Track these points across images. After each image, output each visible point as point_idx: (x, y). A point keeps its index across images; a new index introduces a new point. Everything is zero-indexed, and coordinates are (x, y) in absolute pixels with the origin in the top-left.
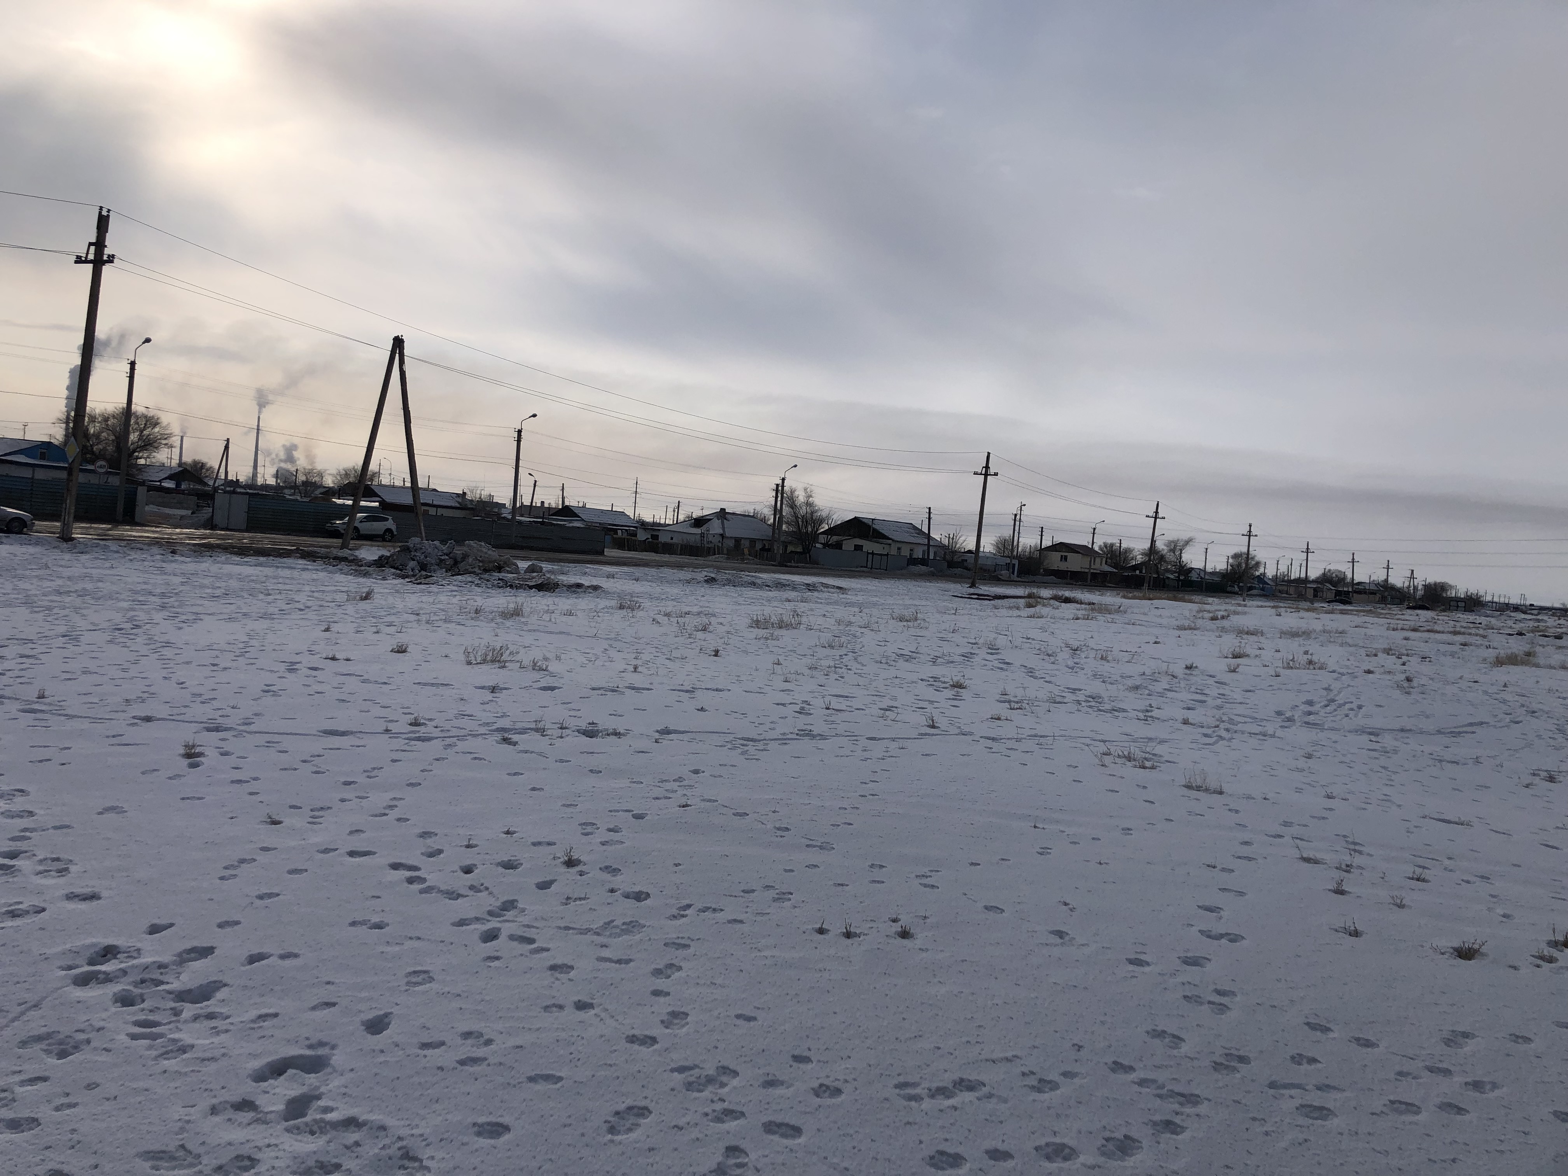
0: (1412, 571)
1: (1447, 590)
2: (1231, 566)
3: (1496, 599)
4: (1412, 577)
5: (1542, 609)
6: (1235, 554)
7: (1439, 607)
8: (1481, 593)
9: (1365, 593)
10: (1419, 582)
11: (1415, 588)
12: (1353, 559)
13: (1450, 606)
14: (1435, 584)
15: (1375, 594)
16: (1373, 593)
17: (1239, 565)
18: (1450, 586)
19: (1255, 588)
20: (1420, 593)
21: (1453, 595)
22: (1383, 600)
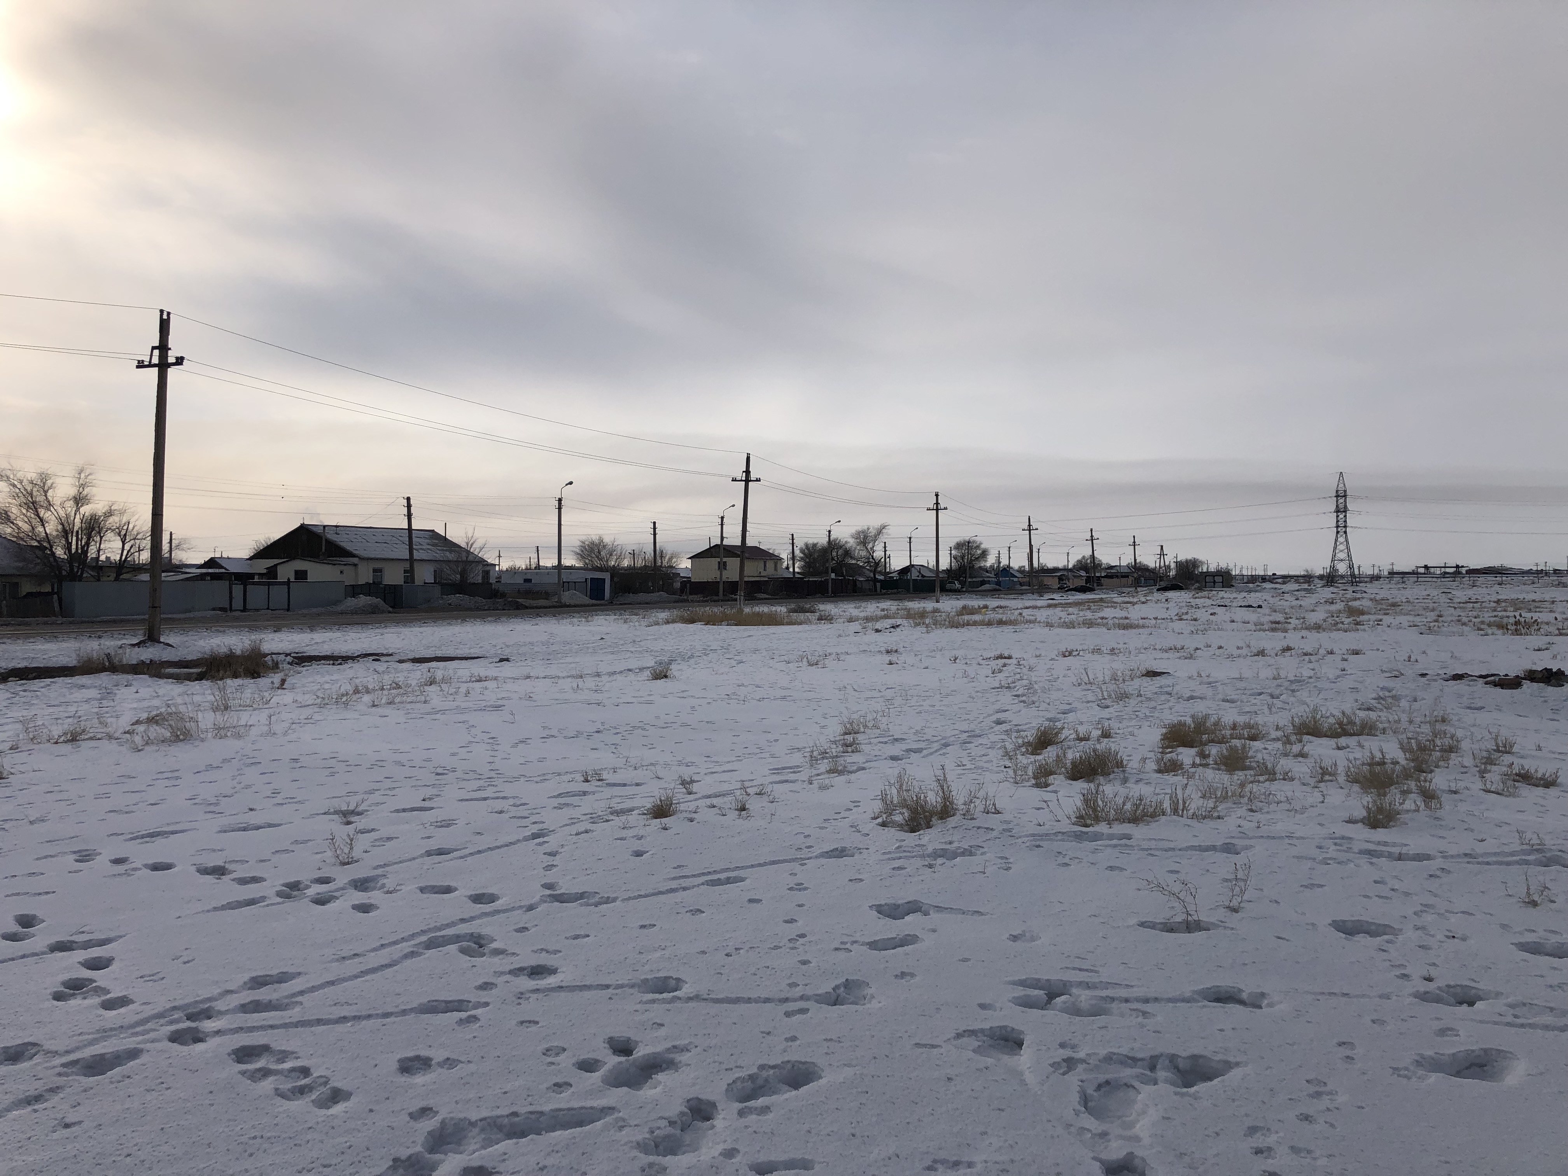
0: (1162, 547)
1: (1198, 567)
3: (1245, 573)
4: (1162, 554)
5: (1286, 578)
7: (1193, 585)
9: (1117, 577)
10: (1170, 560)
11: (1168, 567)
12: (1092, 536)
13: (1206, 582)
14: (1187, 561)
15: (1128, 577)
16: (1125, 576)
18: (1201, 562)
19: (989, 582)
20: (1172, 573)
21: (1205, 570)
22: (1137, 584)
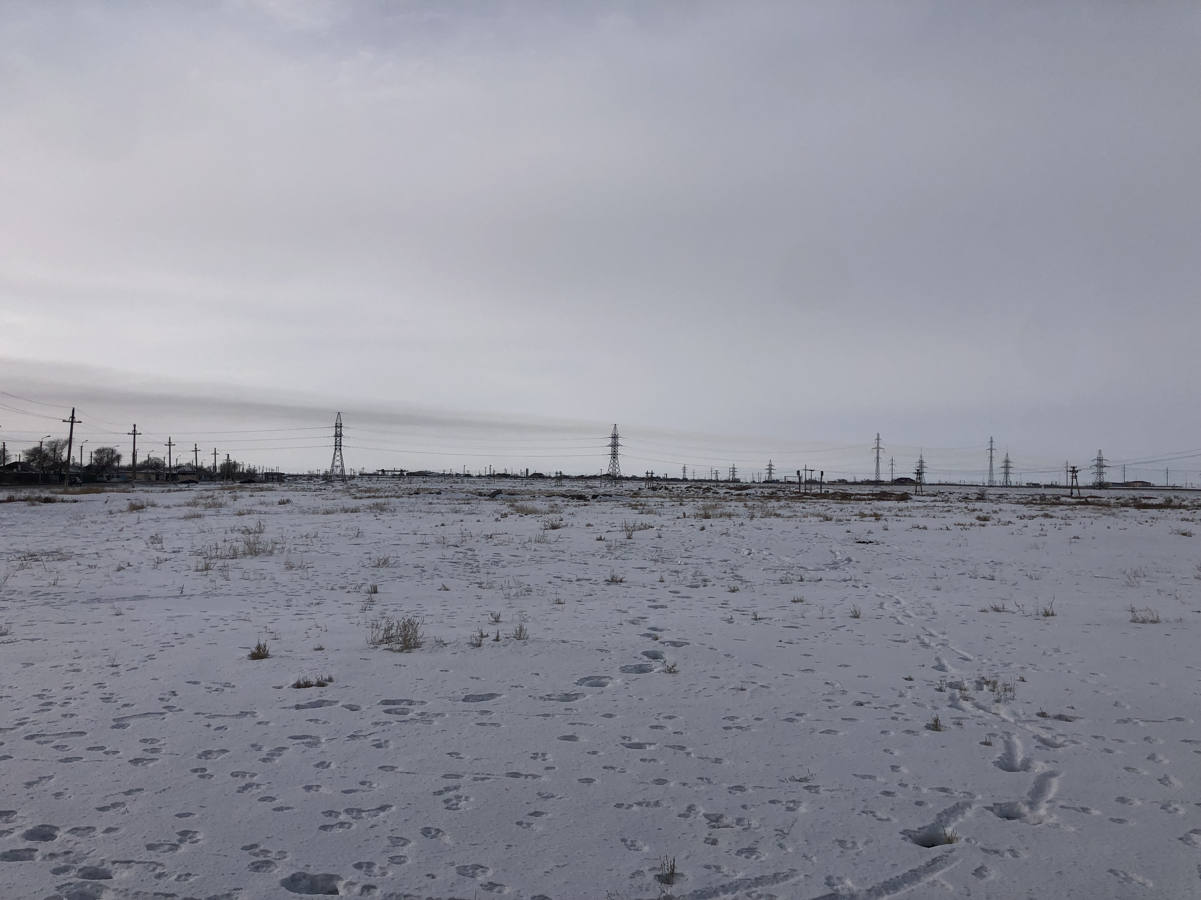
0: (228, 455)
2: (94, 459)
6: (98, 450)
8: (257, 468)
12: (196, 449)
17: (102, 459)
